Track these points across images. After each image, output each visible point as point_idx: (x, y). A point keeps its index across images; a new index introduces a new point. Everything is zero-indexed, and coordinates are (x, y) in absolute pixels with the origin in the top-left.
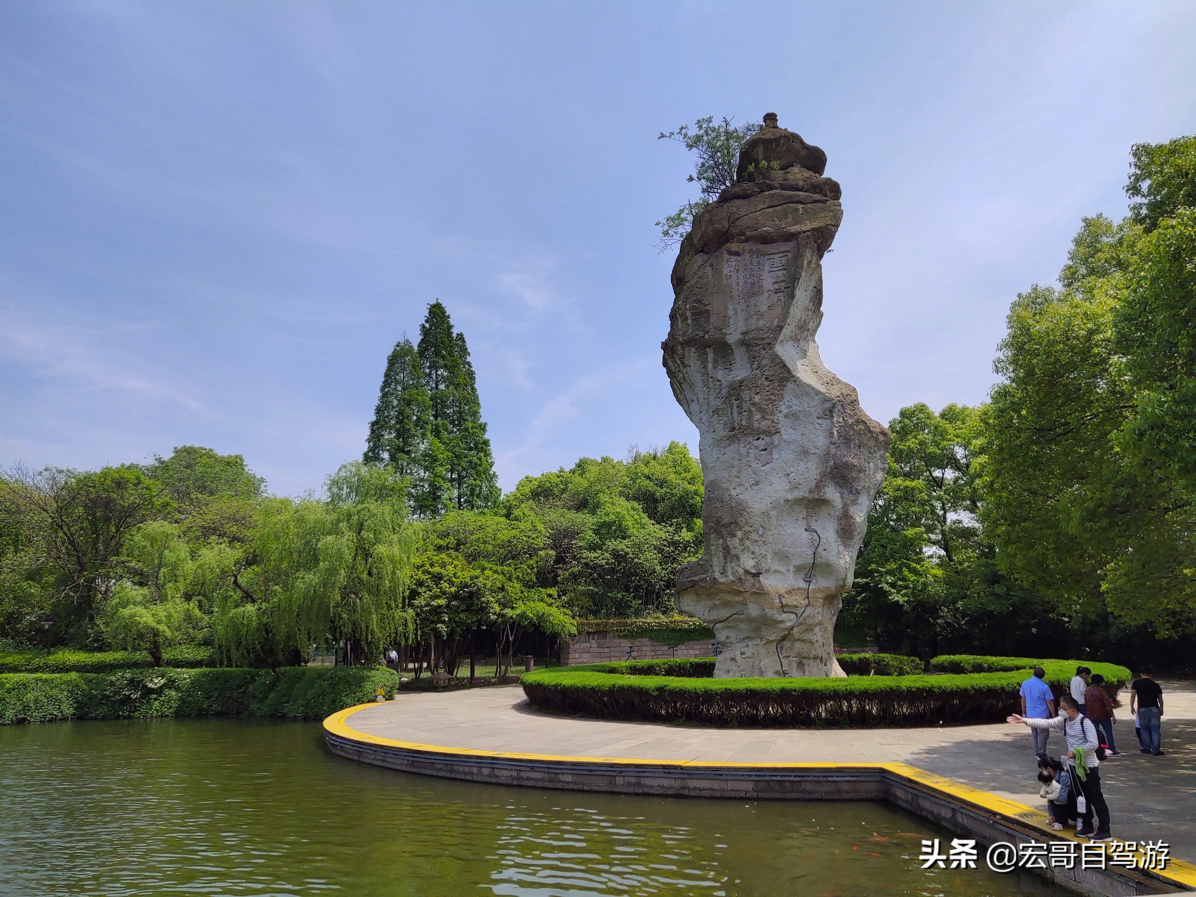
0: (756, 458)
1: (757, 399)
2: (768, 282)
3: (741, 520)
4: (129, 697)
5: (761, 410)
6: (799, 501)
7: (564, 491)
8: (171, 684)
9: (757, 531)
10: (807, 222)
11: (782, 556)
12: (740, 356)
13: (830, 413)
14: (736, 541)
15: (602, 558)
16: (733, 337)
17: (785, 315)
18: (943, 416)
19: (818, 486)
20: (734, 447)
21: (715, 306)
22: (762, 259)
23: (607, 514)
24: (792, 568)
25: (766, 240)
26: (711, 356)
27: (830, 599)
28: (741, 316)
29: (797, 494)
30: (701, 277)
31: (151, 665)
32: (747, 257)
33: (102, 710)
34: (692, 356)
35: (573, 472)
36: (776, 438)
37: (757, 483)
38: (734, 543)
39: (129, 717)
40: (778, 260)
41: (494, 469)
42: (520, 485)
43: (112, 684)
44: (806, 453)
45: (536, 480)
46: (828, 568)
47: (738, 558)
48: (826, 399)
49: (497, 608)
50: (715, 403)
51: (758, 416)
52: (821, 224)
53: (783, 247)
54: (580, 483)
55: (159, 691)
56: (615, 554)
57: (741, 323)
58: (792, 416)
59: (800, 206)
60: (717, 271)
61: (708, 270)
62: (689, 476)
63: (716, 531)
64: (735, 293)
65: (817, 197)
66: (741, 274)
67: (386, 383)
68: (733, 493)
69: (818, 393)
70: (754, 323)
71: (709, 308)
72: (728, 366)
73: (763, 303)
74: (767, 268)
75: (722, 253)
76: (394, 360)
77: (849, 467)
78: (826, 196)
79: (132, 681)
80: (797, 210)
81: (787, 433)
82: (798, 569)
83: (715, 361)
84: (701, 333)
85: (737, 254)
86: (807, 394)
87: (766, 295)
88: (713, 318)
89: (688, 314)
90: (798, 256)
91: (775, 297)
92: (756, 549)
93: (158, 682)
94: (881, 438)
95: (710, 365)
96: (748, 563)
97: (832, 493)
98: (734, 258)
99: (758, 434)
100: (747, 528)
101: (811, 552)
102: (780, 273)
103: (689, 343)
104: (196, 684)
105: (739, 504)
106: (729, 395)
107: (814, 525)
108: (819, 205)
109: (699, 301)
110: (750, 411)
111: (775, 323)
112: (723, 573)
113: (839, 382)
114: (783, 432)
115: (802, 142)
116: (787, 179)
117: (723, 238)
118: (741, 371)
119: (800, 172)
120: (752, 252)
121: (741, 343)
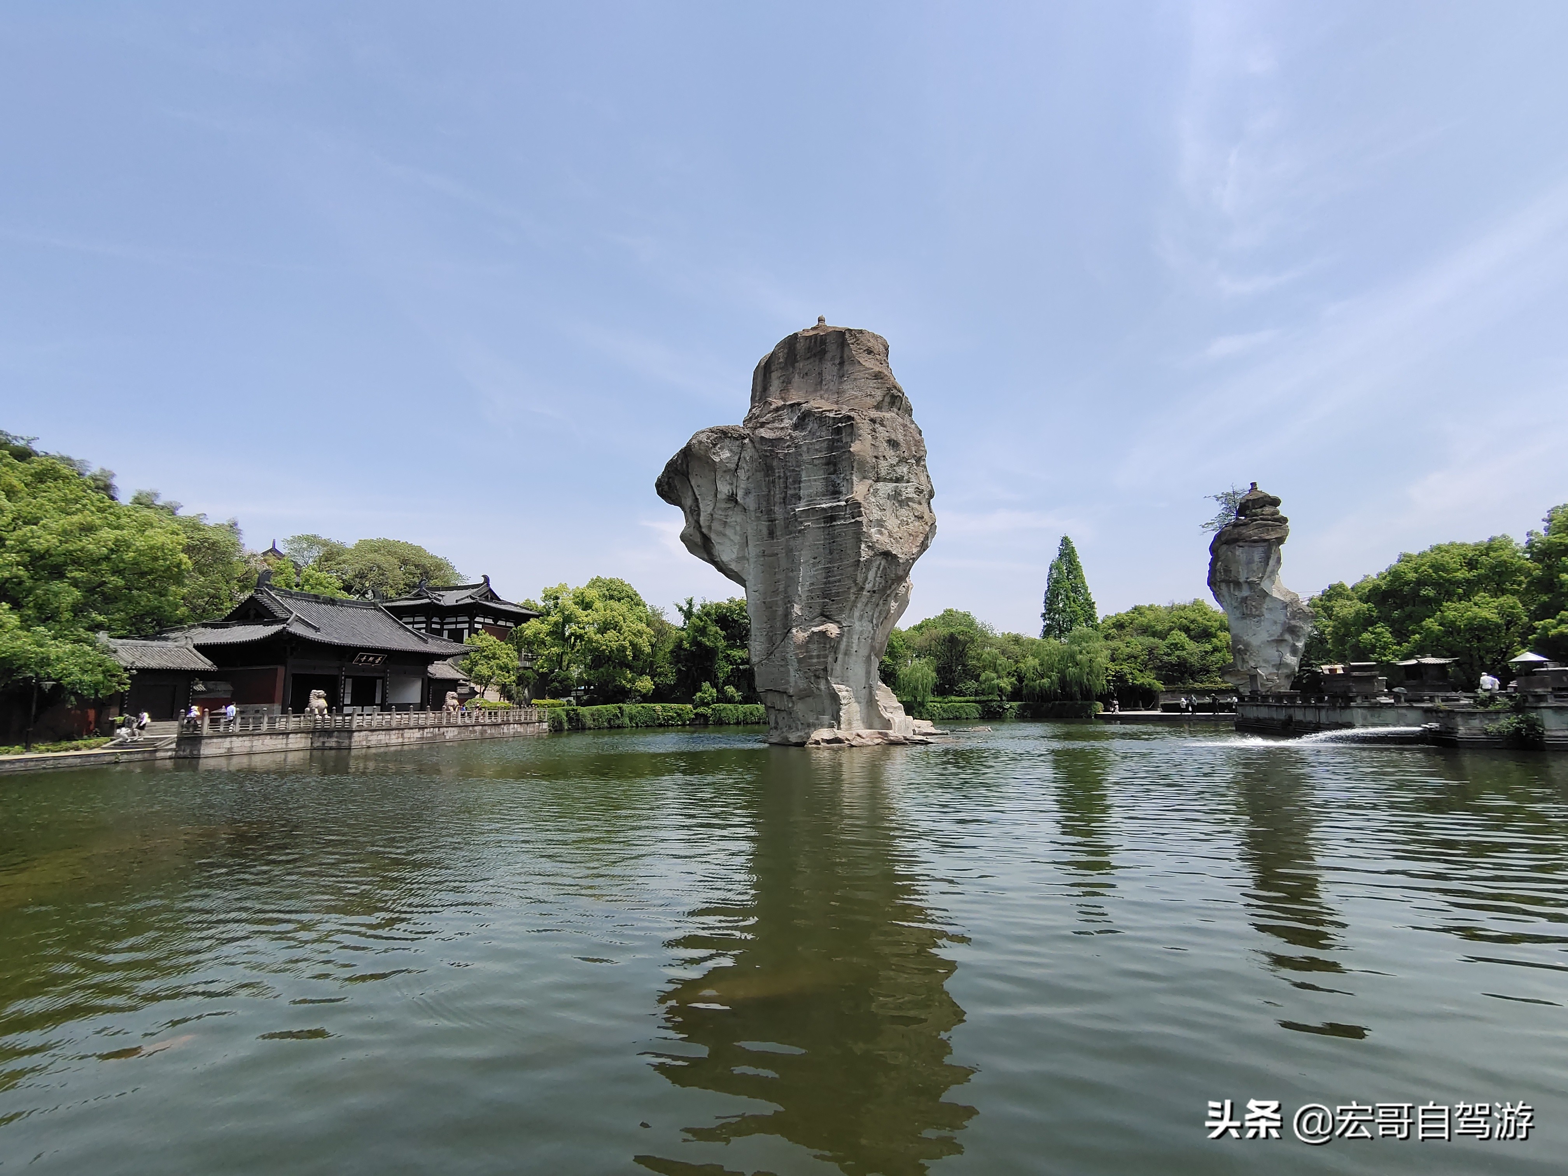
0: (1254, 625)
1: (1254, 604)
2: (1257, 558)
3: (1249, 649)
4: (998, 711)
5: (1255, 607)
6: (1273, 641)
7: (1131, 623)
9: (1255, 652)
10: (1273, 534)
11: (1266, 661)
12: (1245, 587)
13: (1286, 607)
15: (1173, 659)
16: (1242, 580)
17: (1263, 572)
18: (1353, 589)
19: (1282, 635)
20: (1245, 621)
21: (1233, 568)
22: (1254, 549)
23: (1175, 639)
24: (1271, 666)
25: (1255, 541)
26: (1230, 586)
27: (1288, 677)
28: (1245, 572)
29: (1273, 638)
32: (1246, 548)
34: (1222, 586)
36: (1262, 618)
37: (1255, 635)
38: (1246, 657)
40: (1261, 549)
44: (1275, 623)
46: (1287, 665)
47: (1248, 662)
48: (1283, 602)
49: (1131, 681)
50: (1235, 604)
51: (1254, 610)
52: (1279, 535)
53: (1263, 544)
55: (1007, 709)
56: (1178, 657)
57: (1245, 574)
58: (1270, 609)
59: (1269, 528)
60: (1234, 554)
61: (1229, 553)
62: (1207, 617)
63: (1239, 653)
64: (1242, 561)
65: (1276, 523)
66: (1244, 555)
68: (1246, 638)
69: (1281, 600)
70: (1251, 575)
71: (1231, 569)
72: (1241, 590)
73: (1255, 566)
74: (1256, 553)
75: (1235, 547)
77: (1295, 627)
78: (1280, 523)
81: (1267, 615)
82: (1274, 666)
83: (1234, 588)
84: (1227, 578)
85: (1242, 546)
86: (1276, 601)
87: (1256, 562)
88: (1232, 572)
90: (1269, 547)
91: (1260, 564)
92: (1255, 659)
94: (1310, 614)
95: (1232, 589)
96: (1253, 664)
97: (1287, 637)
98: (1240, 548)
99: (1255, 616)
100: (1252, 651)
101: (1279, 659)
102: (1261, 555)
105: (1249, 643)
106: (1241, 602)
107: (1280, 649)
108: (1278, 527)
109: (1226, 566)
110: (1250, 608)
111: (1260, 576)
112: (1242, 668)
113: (1290, 593)
114: (1265, 615)
115: (1269, 497)
116: (1263, 515)
117: (1236, 541)
118: (1245, 593)
119: (1268, 510)
120: (1249, 546)
121: (1246, 582)
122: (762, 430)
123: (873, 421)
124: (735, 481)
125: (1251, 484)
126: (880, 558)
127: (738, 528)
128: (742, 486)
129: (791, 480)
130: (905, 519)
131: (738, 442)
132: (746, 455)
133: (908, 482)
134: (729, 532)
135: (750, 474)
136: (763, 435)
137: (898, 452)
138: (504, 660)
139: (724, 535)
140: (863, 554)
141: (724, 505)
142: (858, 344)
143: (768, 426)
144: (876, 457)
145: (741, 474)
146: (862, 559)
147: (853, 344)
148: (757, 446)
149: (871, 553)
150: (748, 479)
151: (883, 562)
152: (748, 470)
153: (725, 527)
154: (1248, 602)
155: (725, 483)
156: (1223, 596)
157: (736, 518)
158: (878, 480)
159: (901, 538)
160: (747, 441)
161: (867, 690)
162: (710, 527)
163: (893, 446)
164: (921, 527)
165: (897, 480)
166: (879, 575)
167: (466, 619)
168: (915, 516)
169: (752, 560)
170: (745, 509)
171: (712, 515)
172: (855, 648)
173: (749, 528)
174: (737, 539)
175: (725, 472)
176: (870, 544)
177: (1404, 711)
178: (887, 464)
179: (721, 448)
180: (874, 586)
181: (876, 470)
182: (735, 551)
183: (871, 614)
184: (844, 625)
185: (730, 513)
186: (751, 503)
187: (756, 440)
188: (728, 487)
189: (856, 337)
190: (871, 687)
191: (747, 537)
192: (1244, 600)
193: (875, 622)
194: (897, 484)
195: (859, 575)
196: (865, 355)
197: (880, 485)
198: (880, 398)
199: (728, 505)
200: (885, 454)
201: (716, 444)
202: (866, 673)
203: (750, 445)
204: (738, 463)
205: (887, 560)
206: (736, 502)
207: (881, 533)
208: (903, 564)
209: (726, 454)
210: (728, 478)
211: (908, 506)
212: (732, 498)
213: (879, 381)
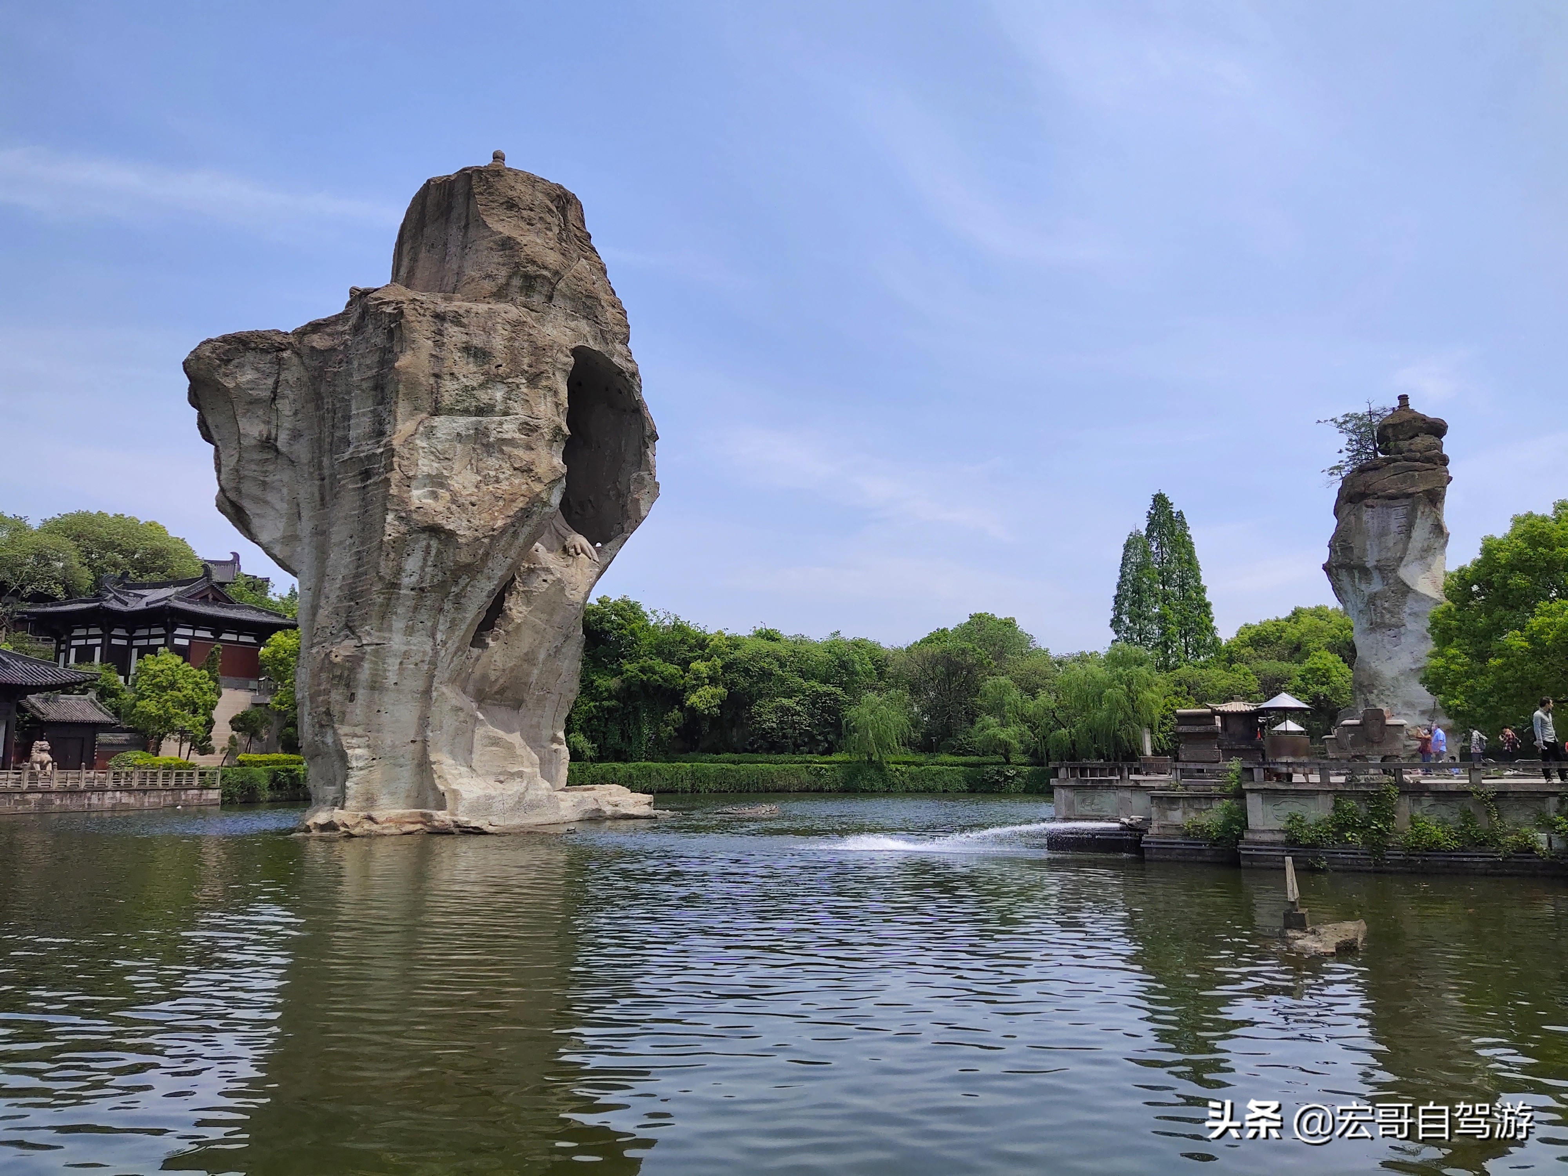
0: (1389, 642)
1: (1386, 605)
2: (1394, 526)
3: (1377, 683)
4: (997, 780)
5: (1390, 612)
7: (1280, 637)
8: (1018, 774)
9: (1389, 689)
10: (1421, 485)
12: (1376, 575)
14: (1373, 696)
16: (1370, 564)
17: (1405, 549)
20: (1373, 635)
21: (1360, 543)
22: (1389, 510)
24: (1417, 712)
25: (1392, 497)
26: (1357, 575)
28: (1376, 549)
29: (1419, 665)
30: (1347, 524)
31: (1005, 764)
32: (1379, 509)
33: (983, 788)
34: (1344, 575)
35: (1288, 620)
36: (1402, 629)
37: (1390, 658)
39: (999, 792)
40: (1401, 511)
41: (1214, 624)
42: (1240, 633)
43: (987, 773)
45: (1254, 627)
50: (1361, 606)
51: (1388, 616)
52: (1430, 487)
53: (1405, 502)
54: (1293, 632)
55: (1013, 778)
57: (1376, 553)
58: (1414, 614)
59: (1416, 473)
60: (1358, 518)
61: (1352, 518)
63: (1360, 690)
64: (1371, 533)
65: (1428, 465)
66: (1375, 521)
67: (1124, 565)
68: (1373, 665)
69: (1432, 599)
70: (1384, 555)
71: (1352, 545)
72: (1369, 581)
73: (1390, 541)
74: (1393, 516)
75: (1361, 507)
76: (1127, 547)
78: (1436, 464)
79: (998, 771)
80: (1413, 476)
81: (1410, 626)
82: (1423, 713)
83: (1360, 579)
84: (1348, 561)
85: (1372, 507)
86: (1423, 600)
87: (1392, 535)
88: (1356, 551)
89: (1338, 549)
90: (1414, 510)
91: (1398, 537)
92: (1389, 701)
93: (1012, 773)
95: (1357, 580)
98: (1370, 509)
99: (1390, 627)
100: (1381, 688)
102: (1402, 520)
103: (1341, 566)
104: (1032, 774)
105: (1375, 673)
106: (1370, 602)
108: (1430, 472)
109: (1344, 541)
110: (1382, 613)
111: (1398, 555)
114: (1408, 625)
116: (1410, 450)
117: (1363, 496)
118: (1377, 586)
119: (1422, 441)
120: (1382, 506)
121: (1376, 567)
122: (315, 337)
123: (440, 317)
124: (274, 418)
125: (1400, 398)
126: (423, 536)
127: (285, 491)
128: (287, 425)
129: (340, 415)
130: (492, 473)
131: (269, 357)
132: (289, 378)
133: (506, 414)
134: (271, 497)
135: (298, 406)
136: (314, 344)
137: (486, 367)
138: (185, 692)
139: (266, 502)
140: (389, 529)
141: (256, 456)
142: (491, 194)
143: (328, 330)
144: (437, 376)
145: (285, 407)
146: (386, 538)
147: (481, 194)
148: (307, 361)
149: (403, 528)
150: (295, 414)
151: (434, 543)
152: (295, 400)
153: (264, 490)
154: (1378, 602)
155: (256, 421)
156: (1346, 592)
157: (281, 476)
158: (436, 412)
159: (474, 505)
160: (286, 354)
161: (418, 746)
162: (238, 490)
163: (475, 356)
164: (525, 486)
165: (481, 411)
166: (430, 563)
167: (161, 631)
168: (515, 469)
169: (307, 540)
170: (293, 462)
171: (237, 471)
172: (392, 677)
173: (302, 492)
174: (283, 507)
175: (251, 403)
176: (404, 514)
177: (1127, 794)
178: (456, 386)
179: (240, 366)
180: (422, 579)
181: (434, 396)
182: (281, 526)
183: (430, 624)
184: (364, 642)
185: (271, 468)
186: (302, 451)
187: (305, 351)
188: (262, 427)
189: (488, 182)
190: (425, 741)
191: (298, 505)
192: (1372, 599)
193: (439, 637)
194: (480, 419)
195: (382, 563)
196: (502, 212)
197: (437, 421)
198: (502, 281)
199: (266, 456)
200: (455, 370)
201: (229, 361)
202: (420, 718)
203: (295, 360)
204: (276, 388)
205: (439, 539)
206: (277, 450)
207: (435, 496)
208: (467, 545)
209: (247, 376)
210: (260, 413)
211: (502, 451)
212: (268, 444)
213: (507, 252)
